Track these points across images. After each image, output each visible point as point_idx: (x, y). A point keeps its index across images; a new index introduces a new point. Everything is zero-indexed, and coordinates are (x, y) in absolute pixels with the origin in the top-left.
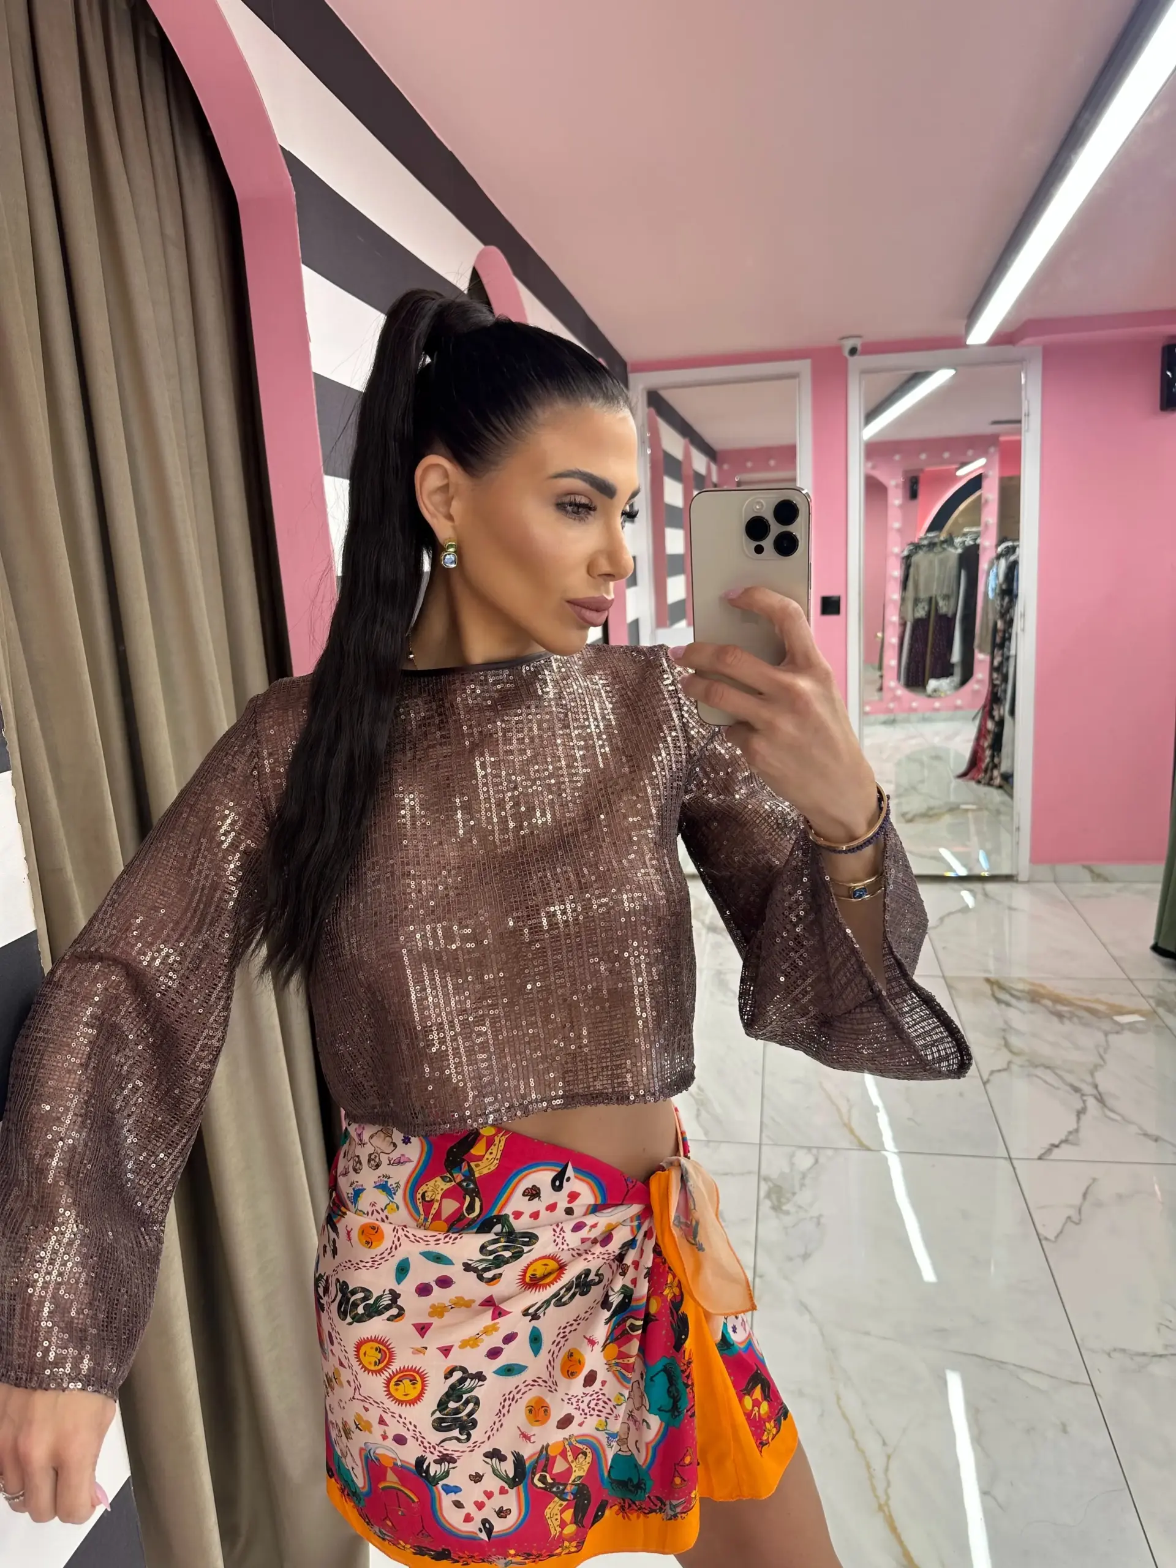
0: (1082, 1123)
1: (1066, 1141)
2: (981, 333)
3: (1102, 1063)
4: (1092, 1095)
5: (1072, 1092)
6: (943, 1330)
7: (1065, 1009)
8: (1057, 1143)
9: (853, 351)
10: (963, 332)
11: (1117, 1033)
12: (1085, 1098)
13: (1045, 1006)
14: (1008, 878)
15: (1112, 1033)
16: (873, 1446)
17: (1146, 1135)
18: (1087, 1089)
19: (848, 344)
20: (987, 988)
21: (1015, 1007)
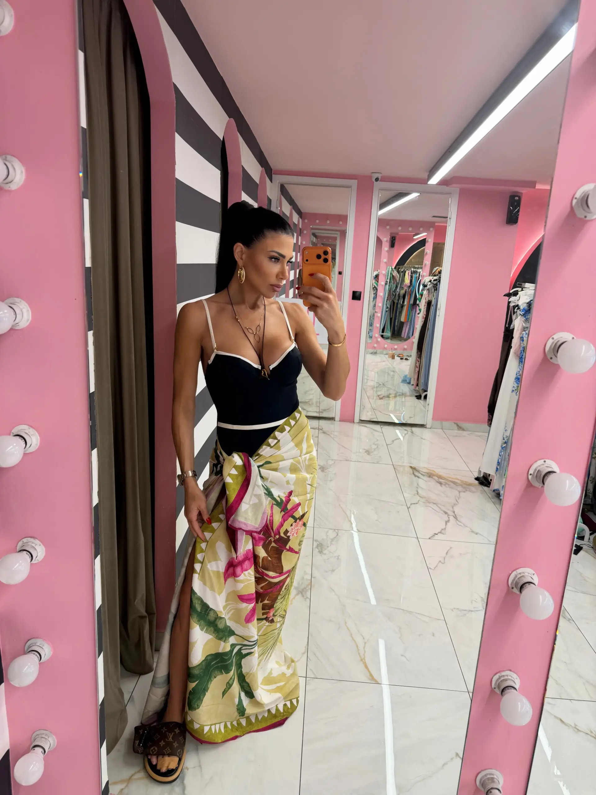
0: (447, 526)
1: (440, 532)
2: (435, 180)
3: (457, 503)
4: (452, 515)
5: (444, 514)
6: (388, 600)
7: (443, 481)
8: (437, 533)
9: (377, 180)
10: (427, 177)
11: (464, 492)
12: (449, 516)
13: (434, 479)
14: (422, 426)
15: (462, 492)
16: (359, 640)
17: (473, 532)
18: (450, 513)
19: (376, 176)
20: (411, 470)
21: (423, 479)
